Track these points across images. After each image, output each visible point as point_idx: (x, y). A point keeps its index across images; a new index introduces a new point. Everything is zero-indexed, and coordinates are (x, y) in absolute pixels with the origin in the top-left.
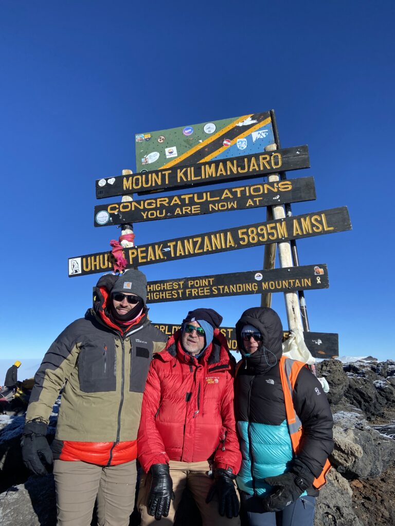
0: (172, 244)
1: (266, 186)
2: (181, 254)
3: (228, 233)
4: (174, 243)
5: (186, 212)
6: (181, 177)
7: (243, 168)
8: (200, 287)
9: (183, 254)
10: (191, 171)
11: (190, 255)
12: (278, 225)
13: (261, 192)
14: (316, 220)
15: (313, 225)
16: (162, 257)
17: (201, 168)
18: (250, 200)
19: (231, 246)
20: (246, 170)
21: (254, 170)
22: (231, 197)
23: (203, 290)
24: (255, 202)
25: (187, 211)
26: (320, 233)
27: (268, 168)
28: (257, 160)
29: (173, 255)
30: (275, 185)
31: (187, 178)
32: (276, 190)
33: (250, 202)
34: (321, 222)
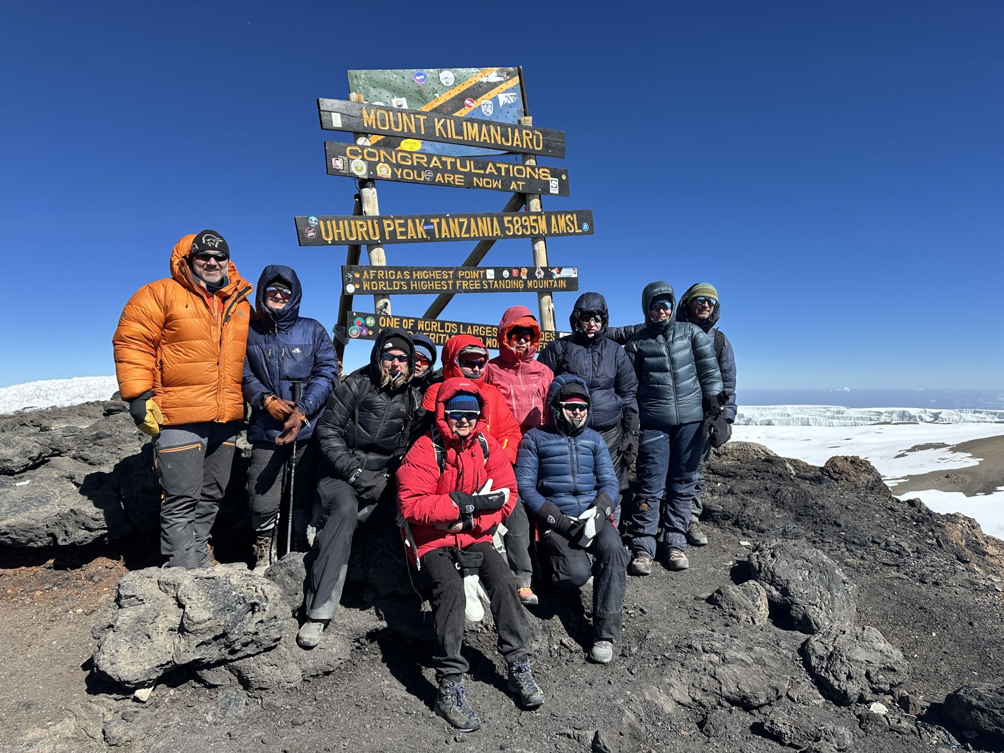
0: (435, 221)
1: (529, 169)
2: (446, 236)
3: (495, 219)
4: (438, 220)
5: (448, 180)
6: (439, 129)
7: (507, 141)
8: (470, 279)
9: (449, 237)
10: (451, 125)
11: (456, 239)
12: (539, 217)
13: (524, 176)
14: (569, 219)
15: (567, 225)
16: (425, 237)
17: (462, 125)
18: (513, 183)
19: (497, 234)
20: (510, 144)
21: (517, 145)
22: (496, 174)
23: (474, 283)
24: (518, 186)
25: (451, 179)
26: (572, 234)
27: (531, 148)
28: (520, 133)
29: (437, 237)
30: (536, 170)
31: (447, 134)
32: (537, 177)
33: (513, 186)
34: (572, 222)
